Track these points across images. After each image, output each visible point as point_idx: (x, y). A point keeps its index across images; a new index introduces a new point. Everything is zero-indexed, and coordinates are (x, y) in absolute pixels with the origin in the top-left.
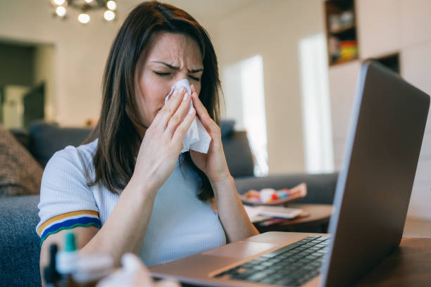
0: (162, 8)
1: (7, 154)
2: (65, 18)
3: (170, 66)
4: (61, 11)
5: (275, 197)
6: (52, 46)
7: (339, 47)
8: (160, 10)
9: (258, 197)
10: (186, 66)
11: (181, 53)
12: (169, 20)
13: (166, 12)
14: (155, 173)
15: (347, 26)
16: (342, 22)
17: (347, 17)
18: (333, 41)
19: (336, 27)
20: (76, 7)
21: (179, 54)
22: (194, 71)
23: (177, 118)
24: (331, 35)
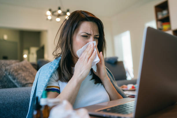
0: (83, 12)
1: (29, 71)
2: (51, 20)
3: (88, 34)
4: (50, 18)
5: (133, 87)
6: (46, 31)
7: (162, 25)
8: (83, 13)
9: (127, 88)
10: (93, 33)
11: (92, 29)
12: (87, 17)
13: (85, 14)
14: (81, 75)
15: (165, 16)
16: (163, 15)
17: (165, 12)
18: (159, 23)
19: (160, 17)
20: (55, 16)
21: (91, 29)
22: (96, 36)
23: (89, 54)
24: (158, 20)
